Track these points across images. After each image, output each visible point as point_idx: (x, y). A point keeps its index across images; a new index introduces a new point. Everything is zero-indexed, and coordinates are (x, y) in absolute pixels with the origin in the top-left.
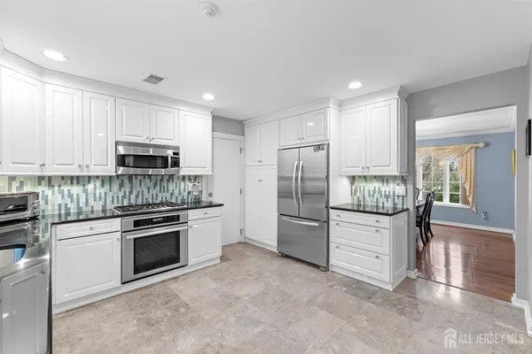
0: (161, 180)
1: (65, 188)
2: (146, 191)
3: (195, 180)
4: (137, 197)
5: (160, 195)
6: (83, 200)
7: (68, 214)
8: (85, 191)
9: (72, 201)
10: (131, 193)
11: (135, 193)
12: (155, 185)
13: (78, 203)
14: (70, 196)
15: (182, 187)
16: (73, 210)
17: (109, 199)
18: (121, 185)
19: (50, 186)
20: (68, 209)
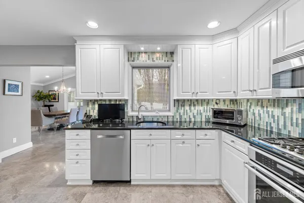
1: (270, 109)
6: (281, 123)
7: (272, 132)
9: (274, 122)
13: (278, 124)
14: (273, 117)
19: (262, 107)
20: (272, 128)
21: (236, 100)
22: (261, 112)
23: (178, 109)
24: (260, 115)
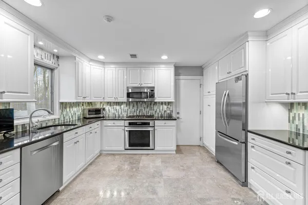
0: (151, 104)
1: (115, 107)
2: (143, 110)
3: (168, 104)
4: (140, 112)
5: (150, 112)
6: (120, 112)
7: (115, 117)
8: (121, 108)
10: (137, 110)
11: (139, 110)
12: (148, 106)
14: (116, 110)
15: (161, 108)
16: (117, 116)
17: (129, 112)
18: (133, 106)
19: (111, 106)
20: (115, 115)
21: (91, 103)
22: (110, 108)
23: (62, 111)
24: (109, 110)
